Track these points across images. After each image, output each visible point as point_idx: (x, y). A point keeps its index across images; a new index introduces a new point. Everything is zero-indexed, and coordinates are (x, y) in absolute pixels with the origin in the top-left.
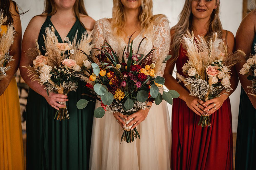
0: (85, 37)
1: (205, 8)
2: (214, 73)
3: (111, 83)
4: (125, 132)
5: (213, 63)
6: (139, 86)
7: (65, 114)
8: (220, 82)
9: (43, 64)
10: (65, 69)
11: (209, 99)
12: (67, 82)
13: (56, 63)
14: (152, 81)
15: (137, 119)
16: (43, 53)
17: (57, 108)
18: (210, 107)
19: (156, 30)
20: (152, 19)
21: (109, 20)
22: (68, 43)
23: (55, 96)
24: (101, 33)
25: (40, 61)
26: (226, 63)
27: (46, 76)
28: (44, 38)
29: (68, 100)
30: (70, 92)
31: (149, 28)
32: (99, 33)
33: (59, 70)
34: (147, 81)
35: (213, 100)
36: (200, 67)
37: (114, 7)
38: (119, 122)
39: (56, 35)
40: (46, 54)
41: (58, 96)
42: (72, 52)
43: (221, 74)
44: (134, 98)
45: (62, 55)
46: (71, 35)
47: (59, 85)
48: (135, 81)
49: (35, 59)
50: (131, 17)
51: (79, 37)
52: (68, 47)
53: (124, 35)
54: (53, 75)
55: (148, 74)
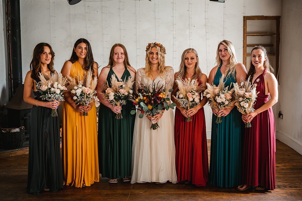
0: (130, 79)
1: (192, 63)
2: (190, 96)
3: (146, 102)
4: (153, 125)
5: (190, 91)
6: (159, 102)
7: (121, 116)
8: (194, 100)
9: (111, 92)
10: (121, 94)
11: (190, 108)
12: (121, 100)
13: (116, 91)
14: (164, 99)
15: (158, 117)
16: (110, 87)
17: (117, 113)
18: (190, 112)
19: (167, 75)
20: (165, 68)
21: (144, 69)
22: (122, 81)
23: (116, 107)
24: (140, 75)
25: (109, 90)
26: (197, 91)
27: (112, 97)
28: (111, 80)
29: (122, 109)
30: (123, 105)
31: (163, 73)
32: (139, 76)
33: (118, 94)
34: (162, 100)
35: (192, 109)
36: (184, 93)
37: (146, 63)
38: (149, 119)
39: (116, 78)
40: (112, 87)
41: (117, 107)
42: (124, 86)
43: (194, 96)
44: (157, 108)
45: (119, 87)
46: (123, 78)
47: (118, 102)
48: (157, 100)
49: (106, 89)
50: (155, 67)
51: (127, 79)
52: (121, 83)
53: (151, 76)
54: (115, 97)
55: (162, 97)
